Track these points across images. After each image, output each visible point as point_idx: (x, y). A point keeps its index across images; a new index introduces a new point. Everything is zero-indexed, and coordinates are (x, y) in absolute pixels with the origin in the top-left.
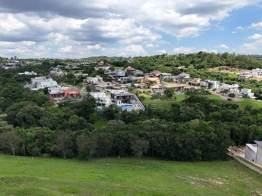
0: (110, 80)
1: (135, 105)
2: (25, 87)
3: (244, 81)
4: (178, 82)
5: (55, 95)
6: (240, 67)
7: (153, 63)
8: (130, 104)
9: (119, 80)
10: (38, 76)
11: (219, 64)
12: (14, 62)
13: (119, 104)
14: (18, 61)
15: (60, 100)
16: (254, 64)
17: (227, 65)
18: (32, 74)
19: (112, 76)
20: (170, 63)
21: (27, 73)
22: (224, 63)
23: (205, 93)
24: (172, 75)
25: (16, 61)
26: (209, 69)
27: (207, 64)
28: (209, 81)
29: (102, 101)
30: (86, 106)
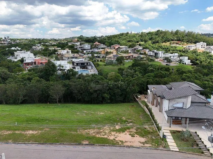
0: (77, 52)
1: (91, 70)
2: (8, 58)
3: (187, 52)
4: (132, 53)
5: (28, 64)
6: (188, 41)
7: (118, 40)
8: (87, 70)
9: (85, 52)
10: (21, 50)
11: (171, 39)
12: (7, 41)
13: (78, 69)
14: (10, 40)
15: (31, 67)
16: (200, 39)
17: (177, 40)
18: (17, 49)
19: (80, 49)
20: (132, 40)
21: (13, 48)
22: (175, 39)
23: (150, 60)
24: (128, 48)
25: (9, 40)
26: (162, 44)
27: (161, 40)
28: (155, 51)
29: (63, 67)
30: (46, 70)
